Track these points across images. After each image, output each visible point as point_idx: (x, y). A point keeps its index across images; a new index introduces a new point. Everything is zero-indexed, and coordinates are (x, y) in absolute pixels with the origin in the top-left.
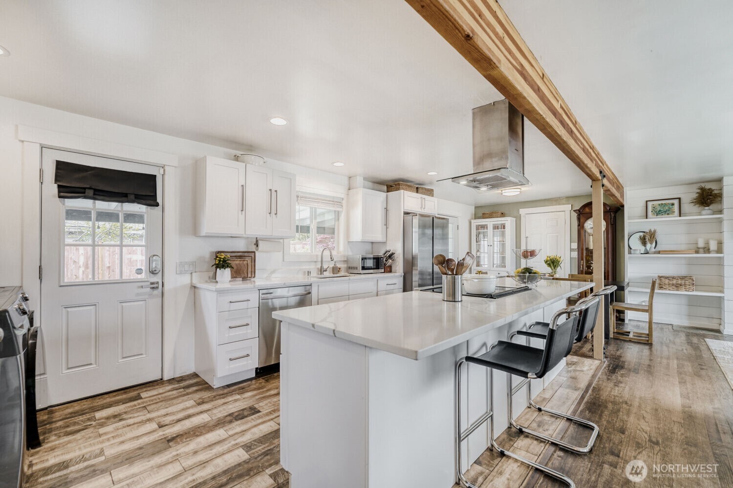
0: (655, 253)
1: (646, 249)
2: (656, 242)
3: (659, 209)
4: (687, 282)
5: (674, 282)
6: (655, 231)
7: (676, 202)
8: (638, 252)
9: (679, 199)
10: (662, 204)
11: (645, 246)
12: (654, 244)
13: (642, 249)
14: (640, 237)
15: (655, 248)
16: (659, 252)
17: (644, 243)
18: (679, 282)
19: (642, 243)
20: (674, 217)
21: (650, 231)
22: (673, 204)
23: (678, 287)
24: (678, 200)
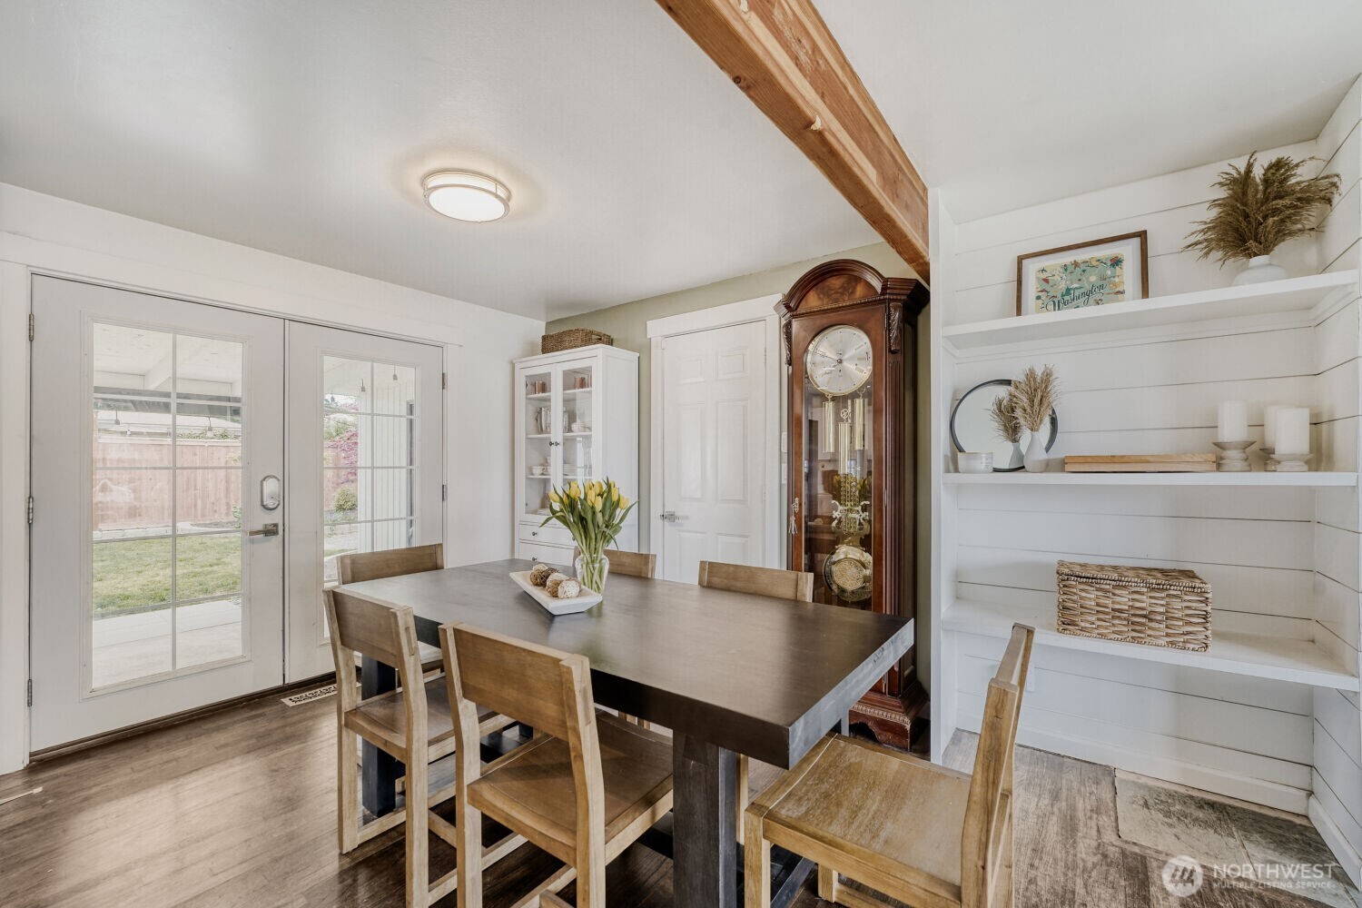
0: (1048, 467)
1: (1019, 456)
2: (1054, 422)
3: (1062, 286)
4: (1177, 604)
5: (1124, 599)
6: (1047, 377)
7: (1129, 251)
8: (982, 464)
9: (1142, 235)
10: (1076, 264)
11: (1015, 441)
12: (1046, 427)
13: (1004, 453)
14: (999, 404)
15: (1048, 449)
16: (1061, 465)
17: (1012, 431)
18: (1143, 598)
19: (1006, 430)
20: (1123, 304)
21: (1031, 375)
22: (1116, 262)
23: (1137, 625)
24: (1137, 241)
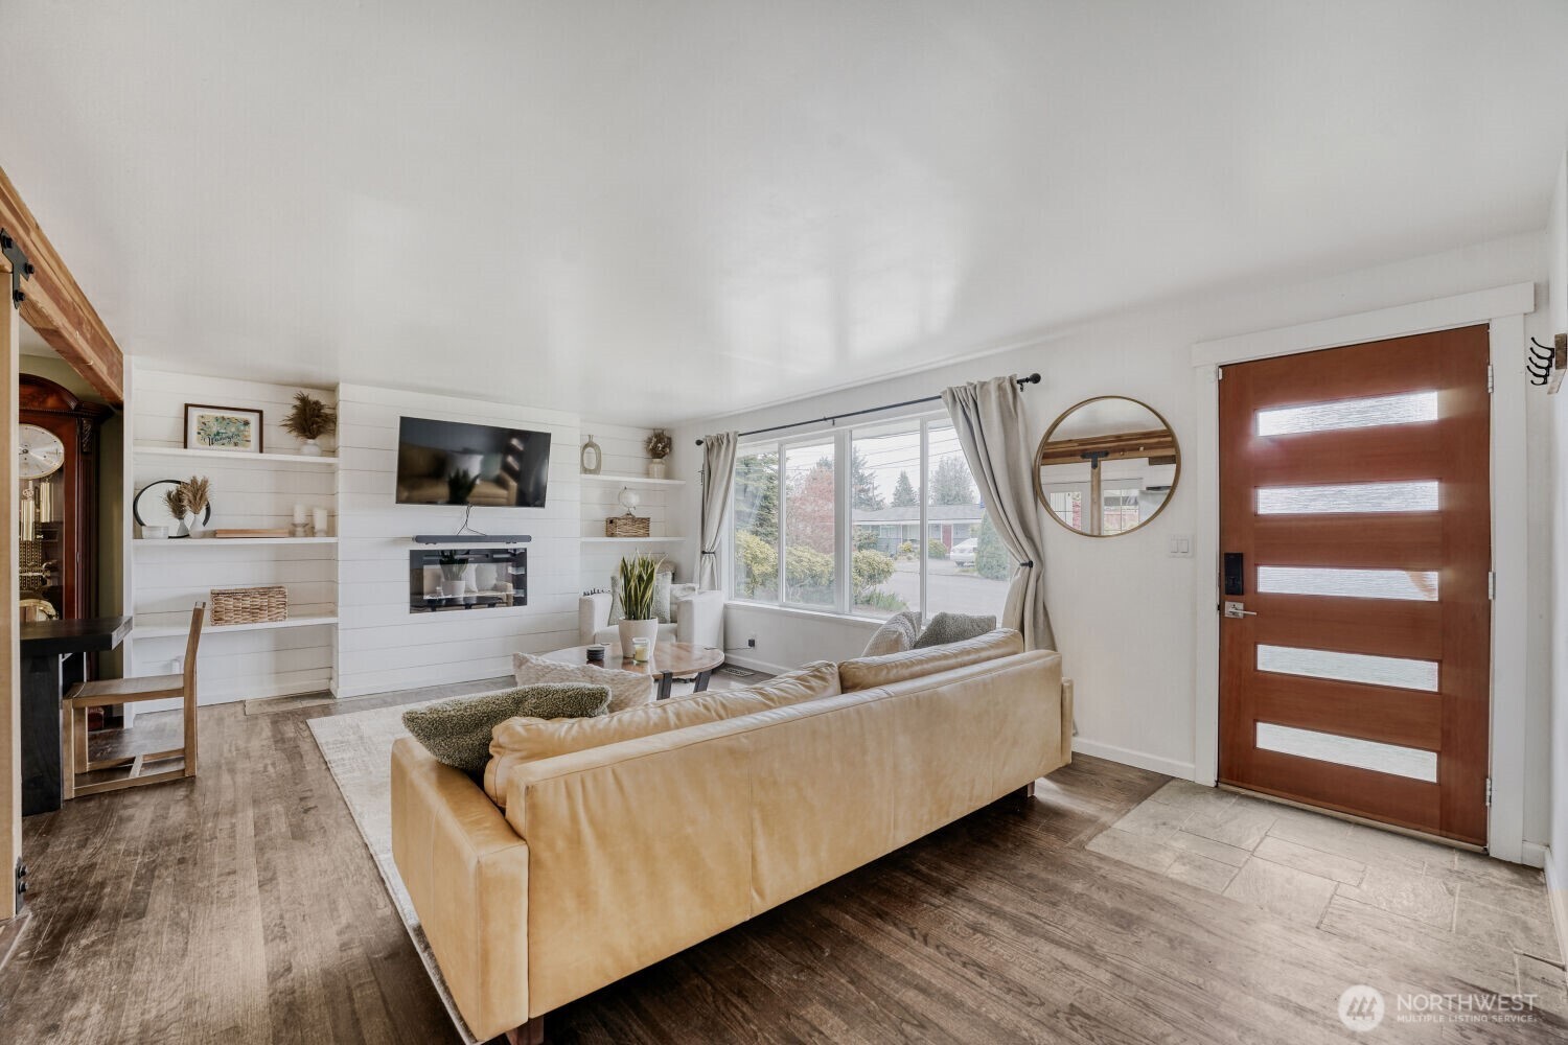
0: (205, 535)
1: (183, 527)
2: (208, 509)
3: (215, 430)
4: (273, 600)
5: (248, 602)
6: (205, 483)
7: (253, 418)
8: (161, 533)
9: (261, 412)
10: (223, 418)
11: (181, 518)
12: (203, 512)
13: (174, 526)
14: (169, 495)
15: (205, 523)
16: (214, 534)
17: (179, 512)
18: (258, 601)
19: (174, 511)
20: (249, 453)
21: (194, 481)
22: (246, 423)
23: (254, 613)
24: (257, 414)
